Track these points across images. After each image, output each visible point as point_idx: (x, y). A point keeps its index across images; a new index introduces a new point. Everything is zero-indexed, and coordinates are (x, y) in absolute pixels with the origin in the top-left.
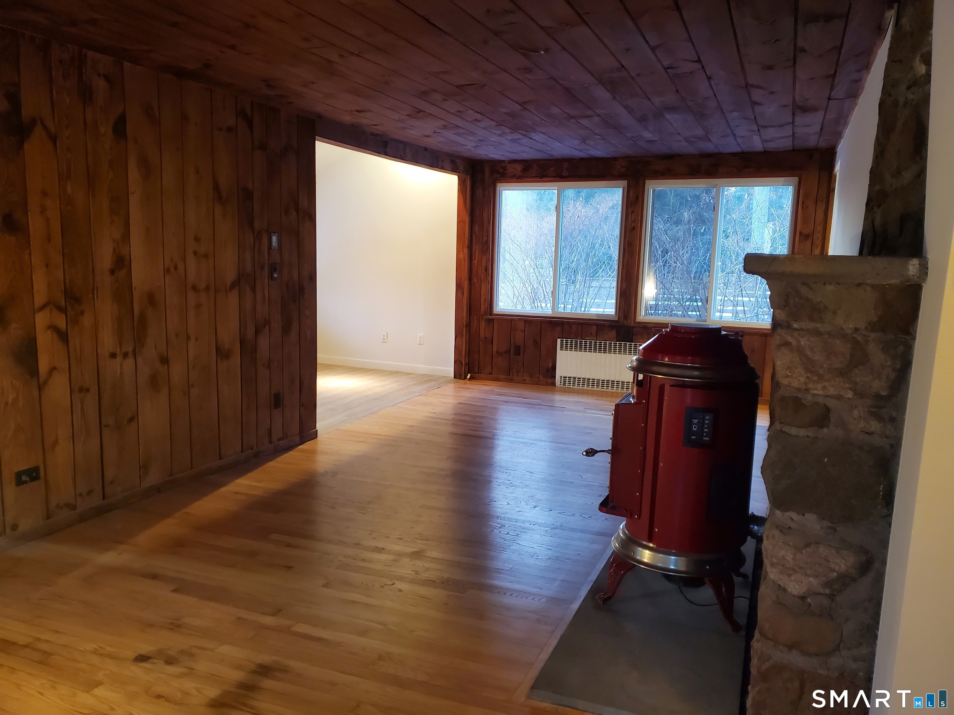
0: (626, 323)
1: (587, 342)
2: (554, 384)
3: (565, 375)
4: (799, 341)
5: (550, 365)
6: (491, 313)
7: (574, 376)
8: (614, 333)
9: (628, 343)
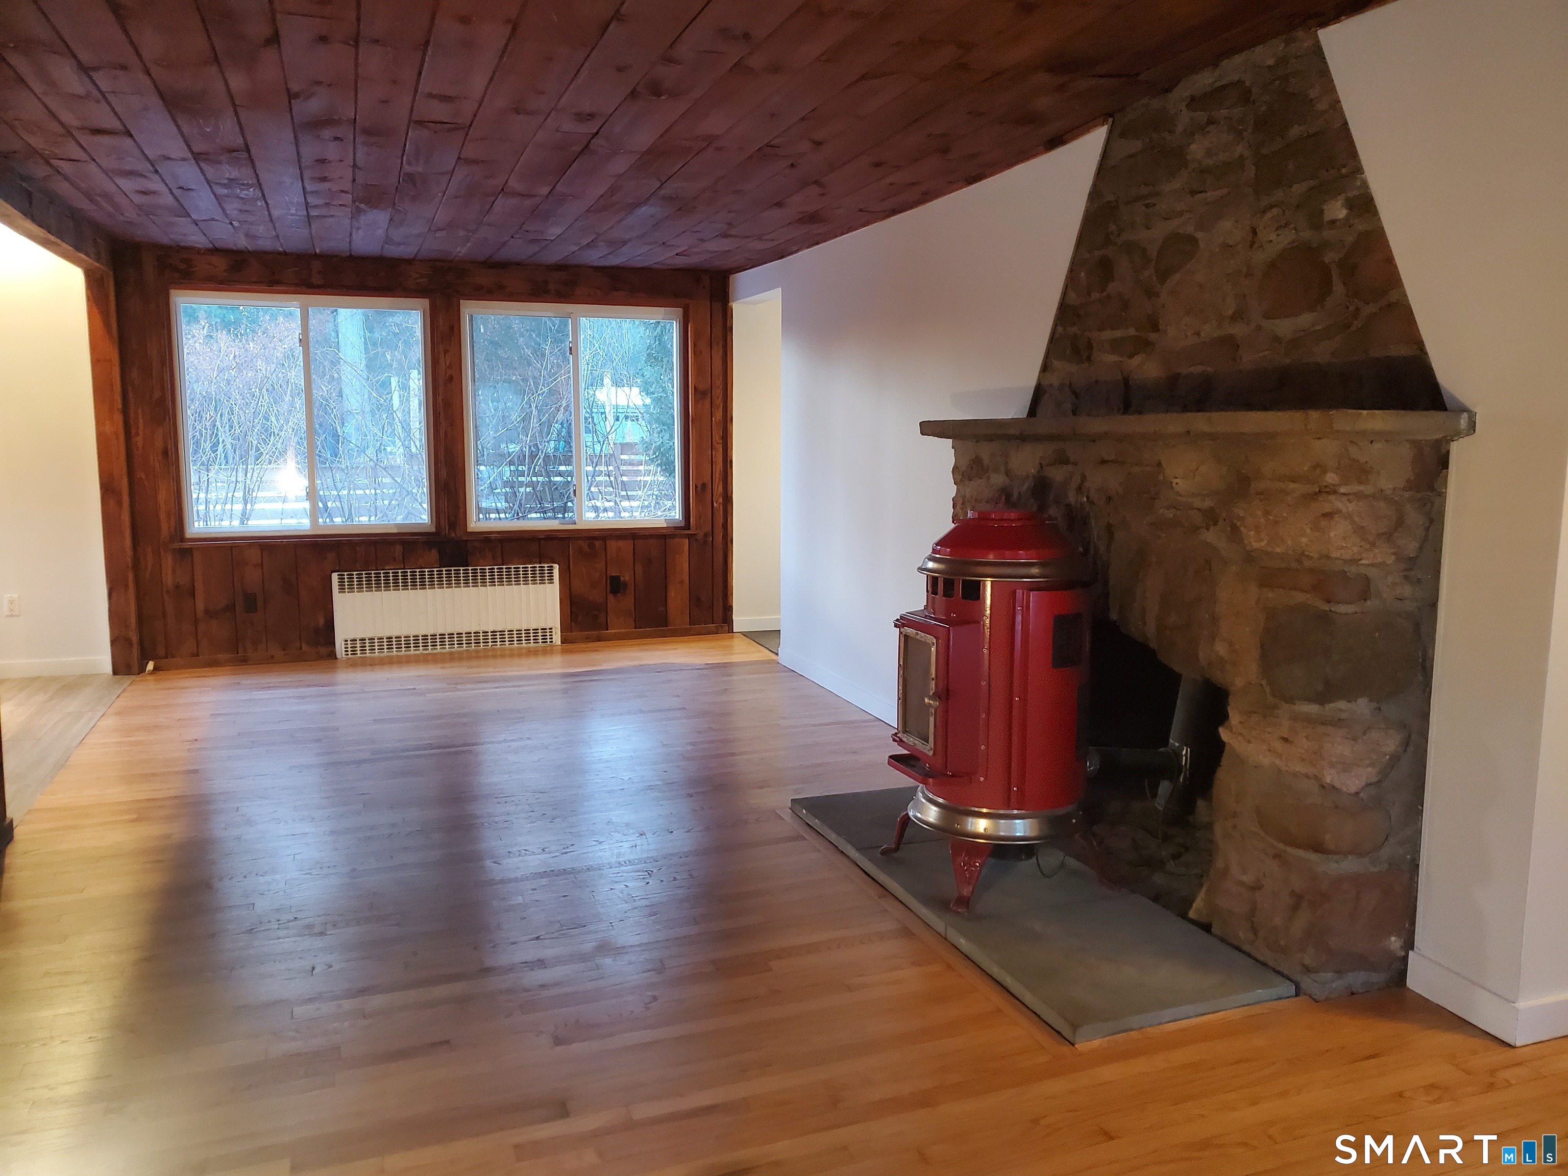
0: (453, 535)
1: (389, 573)
2: (332, 655)
3: (352, 637)
4: (1347, 508)
5: (322, 621)
6: (183, 539)
7: (370, 636)
8: (434, 554)
9: (462, 568)
